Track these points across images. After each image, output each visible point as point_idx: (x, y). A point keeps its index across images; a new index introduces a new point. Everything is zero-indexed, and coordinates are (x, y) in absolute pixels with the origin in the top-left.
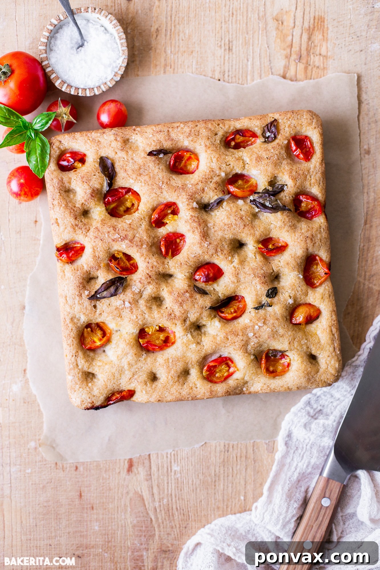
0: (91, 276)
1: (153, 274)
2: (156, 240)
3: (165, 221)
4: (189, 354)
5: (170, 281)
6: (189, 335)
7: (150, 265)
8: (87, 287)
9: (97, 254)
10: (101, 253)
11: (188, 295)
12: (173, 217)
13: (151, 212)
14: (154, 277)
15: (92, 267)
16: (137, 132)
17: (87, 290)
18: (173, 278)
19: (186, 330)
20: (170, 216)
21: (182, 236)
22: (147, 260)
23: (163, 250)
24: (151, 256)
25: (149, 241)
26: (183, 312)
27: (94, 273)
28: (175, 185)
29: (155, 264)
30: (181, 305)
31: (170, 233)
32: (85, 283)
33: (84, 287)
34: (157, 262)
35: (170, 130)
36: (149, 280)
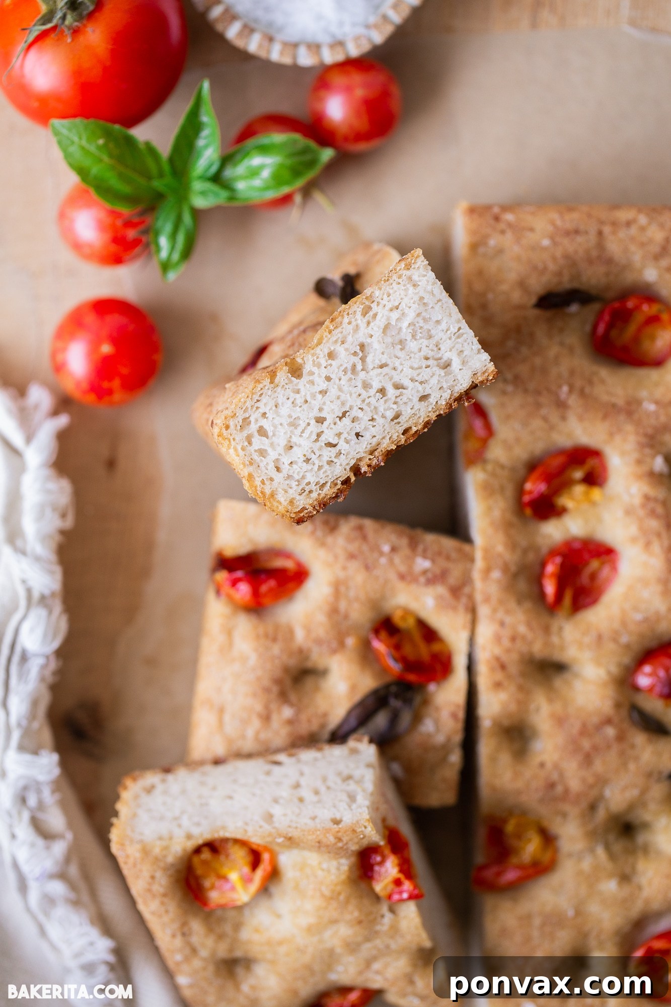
0: (309, 664)
1: (512, 659)
2: (531, 557)
3: (564, 501)
4: (594, 908)
5: (558, 682)
6: (600, 851)
7: (506, 633)
8: (293, 697)
9: (343, 606)
10: (356, 606)
11: (610, 732)
12: (587, 494)
13: (522, 472)
14: (513, 669)
15: (319, 642)
16: (502, 226)
17: (291, 705)
18: (567, 676)
19: (592, 835)
20: (579, 490)
21: (606, 552)
22: (500, 615)
23: (550, 588)
24: (512, 604)
25: (511, 558)
26: (591, 780)
27: (318, 657)
28: (605, 398)
29: (522, 629)
30: (588, 760)
31: (575, 539)
32: (288, 682)
33: (283, 697)
34: (529, 625)
35: (607, 230)
36: (499, 676)
